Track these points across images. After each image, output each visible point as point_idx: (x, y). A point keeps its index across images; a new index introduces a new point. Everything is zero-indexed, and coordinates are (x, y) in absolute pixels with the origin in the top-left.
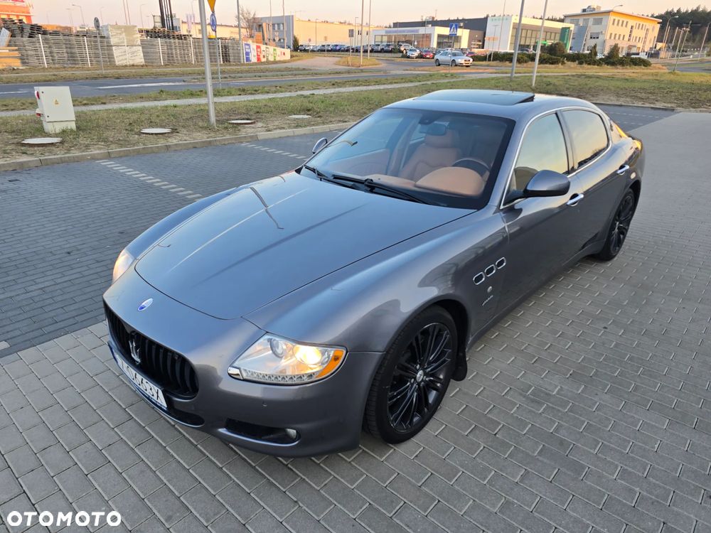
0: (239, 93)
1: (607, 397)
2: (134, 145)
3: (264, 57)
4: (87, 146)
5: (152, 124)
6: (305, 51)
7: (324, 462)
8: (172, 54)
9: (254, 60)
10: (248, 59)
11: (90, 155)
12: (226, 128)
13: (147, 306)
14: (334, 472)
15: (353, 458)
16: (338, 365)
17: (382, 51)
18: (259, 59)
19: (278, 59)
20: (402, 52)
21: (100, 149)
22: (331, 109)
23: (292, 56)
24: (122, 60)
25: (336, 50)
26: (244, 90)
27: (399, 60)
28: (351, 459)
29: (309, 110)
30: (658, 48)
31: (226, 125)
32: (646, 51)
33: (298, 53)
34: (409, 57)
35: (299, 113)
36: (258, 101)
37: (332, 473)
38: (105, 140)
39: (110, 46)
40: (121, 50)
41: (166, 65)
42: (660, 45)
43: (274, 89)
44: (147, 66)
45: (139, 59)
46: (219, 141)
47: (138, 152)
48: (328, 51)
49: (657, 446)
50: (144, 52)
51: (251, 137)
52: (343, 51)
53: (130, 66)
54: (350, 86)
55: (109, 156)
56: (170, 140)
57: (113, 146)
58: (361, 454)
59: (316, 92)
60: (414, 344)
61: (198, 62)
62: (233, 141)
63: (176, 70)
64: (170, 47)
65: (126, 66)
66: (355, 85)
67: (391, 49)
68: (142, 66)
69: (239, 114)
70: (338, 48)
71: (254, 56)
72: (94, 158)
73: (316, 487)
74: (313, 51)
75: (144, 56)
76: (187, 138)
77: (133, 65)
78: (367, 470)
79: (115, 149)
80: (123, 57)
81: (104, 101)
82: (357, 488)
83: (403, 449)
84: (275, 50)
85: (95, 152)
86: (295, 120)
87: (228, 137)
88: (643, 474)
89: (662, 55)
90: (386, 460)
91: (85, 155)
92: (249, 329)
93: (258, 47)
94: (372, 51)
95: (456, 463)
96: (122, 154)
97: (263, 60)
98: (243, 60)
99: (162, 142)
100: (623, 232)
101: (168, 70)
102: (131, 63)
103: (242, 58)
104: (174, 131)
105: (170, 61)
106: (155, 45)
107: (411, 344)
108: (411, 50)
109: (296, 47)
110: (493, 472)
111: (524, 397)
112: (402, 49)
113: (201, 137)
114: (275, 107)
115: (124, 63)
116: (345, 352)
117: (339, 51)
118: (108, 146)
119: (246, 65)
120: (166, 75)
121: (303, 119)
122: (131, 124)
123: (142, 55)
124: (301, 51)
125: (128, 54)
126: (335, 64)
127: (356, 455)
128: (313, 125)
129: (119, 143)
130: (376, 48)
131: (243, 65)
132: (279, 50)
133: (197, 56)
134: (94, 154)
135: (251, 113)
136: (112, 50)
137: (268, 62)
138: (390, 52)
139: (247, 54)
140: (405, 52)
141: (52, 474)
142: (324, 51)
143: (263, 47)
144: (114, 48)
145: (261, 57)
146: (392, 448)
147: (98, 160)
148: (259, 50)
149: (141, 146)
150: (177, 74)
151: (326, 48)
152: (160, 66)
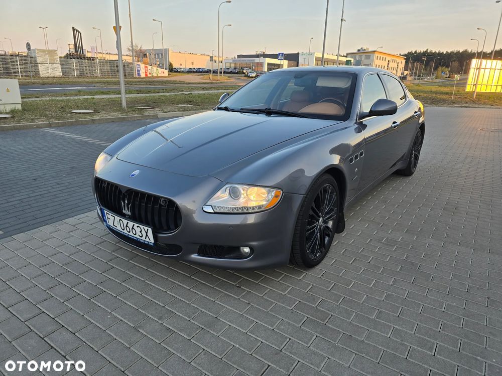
0: (137, 92)
1: (432, 240)
2: (68, 119)
3: (150, 73)
4: (33, 120)
5: (78, 108)
6: (177, 72)
7: (261, 282)
8: (83, 70)
9: (143, 75)
10: (139, 75)
11: (35, 125)
12: (134, 111)
13: (136, 174)
14: (269, 286)
15: (280, 279)
16: (279, 200)
17: (231, 73)
18: (146, 75)
19: (159, 75)
20: (245, 73)
21: (42, 121)
22: (206, 101)
23: (169, 74)
24: (46, 73)
25: (199, 71)
26: (140, 91)
27: (243, 78)
28: (279, 279)
29: (190, 102)
30: (405, 74)
31: (133, 109)
32: (398, 75)
33: (173, 73)
34: (249, 77)
35: (184, 103)
36: (153, 96)
37: (268, 287)
38: (46, 116)
39: (36, 64)
40: (45, 67)
41: (78, 77)
42: (406, 73)
43: (162, 91)
44: (64, 77)
45: (58, 72)
46: (130, 118)
47: (72, 124)
48: (194, 72)
49: (470, 262)
50: (62, 68)
51: (153, 116)
52: (204, 72)
53: (51, 77)
54: (215, 90)
55: (50, 126)
56: (94, 117)
57: (53, 120)
58: (284, 277)
59: (192, 92)
60: (320, 195)
61: (102, 76)
62: (140, 118)
63: (87, 80)
64: (81, 65)
65: (48, 77)
66: (218, 90)
67: (236, 72)
68: (61, 78)
69: (140, 103)
70: (201, 70)
71: (143, 73)
72: (38, 127)
73: (260, 295)
74: (183, 72)
75: (62, 71)
76: (107, 116)
77: (54, 77)
78: (291, 285)
79: (54, 121)
80: (45, 72)
81: (37, 96)
82: (288, 293)
83: (313, 273)
84: (157, 70)
85: (39, 123)
86: (181, 107)
87: (136, 115)
88: (467, 275)
89: (409, 78)
90: (303, 278)
91: (32, 125)
92: (214, 183)
93: (146, 67)
94: (224, 72)
95: (349, 277)
96: (60, 124)
97: (149, 75)
98: (136, 75)
99: (88, 118)
100: (417, 158)
101: (81, 80)
102: (52, 75)
103: (135, 73)
104: (96, 112)
105: (82, 74)
106: (71, 64)
107: (318, 195)
108: (250, 72)
109: (171, 69)
110: (374, 281)
111: (381, 243)
112: (245, 71)
113: (117, 115)
114: (166, 100)
115: (47, 75)
116: (282, 192)
117: (201, 72)
118: (49, 120)
119: (138, 78)
120: (80, 83)
121: (188, 107)
122: (62, 107)
123: (61, 70)
124: (175, 72)
125: (50, 70)
126: (201, 79)
127: (281, 277)
128: (196, 110)
129: (56, 118)
130: (227, 71)
131: (136, 78)
132: (160, 70)
133: (101, 71)
134: (39, 124)
135: (150, 103)
136: (38, 66)
137: (153, 77)
138: (237, 73)
139: (139, 71)
140: (246, 73)
141: (62, 301)
142: (192, 72)
143: (149, 67)
144: (39, 65)
145: (148, 74)
146: (304, 272)
147: (42, 128)
148: (146, 69)
149: (74, 120)
150: (87, 83)
151: (193, 70)
152: (75, 78)
